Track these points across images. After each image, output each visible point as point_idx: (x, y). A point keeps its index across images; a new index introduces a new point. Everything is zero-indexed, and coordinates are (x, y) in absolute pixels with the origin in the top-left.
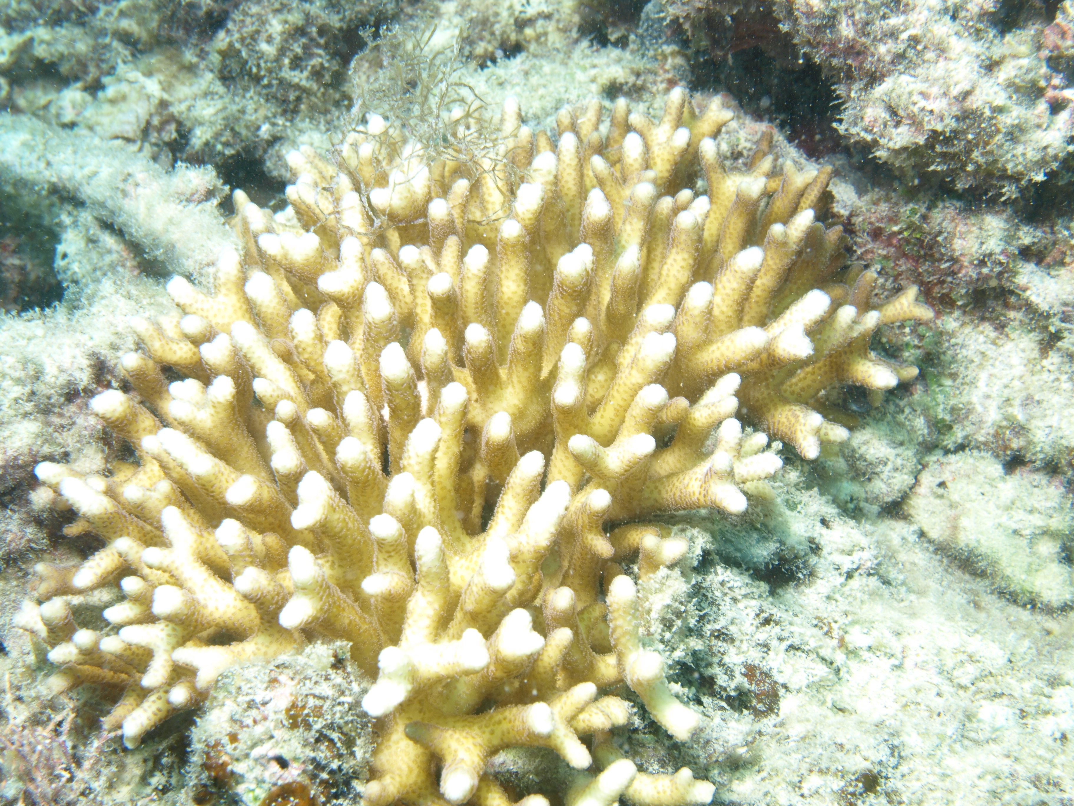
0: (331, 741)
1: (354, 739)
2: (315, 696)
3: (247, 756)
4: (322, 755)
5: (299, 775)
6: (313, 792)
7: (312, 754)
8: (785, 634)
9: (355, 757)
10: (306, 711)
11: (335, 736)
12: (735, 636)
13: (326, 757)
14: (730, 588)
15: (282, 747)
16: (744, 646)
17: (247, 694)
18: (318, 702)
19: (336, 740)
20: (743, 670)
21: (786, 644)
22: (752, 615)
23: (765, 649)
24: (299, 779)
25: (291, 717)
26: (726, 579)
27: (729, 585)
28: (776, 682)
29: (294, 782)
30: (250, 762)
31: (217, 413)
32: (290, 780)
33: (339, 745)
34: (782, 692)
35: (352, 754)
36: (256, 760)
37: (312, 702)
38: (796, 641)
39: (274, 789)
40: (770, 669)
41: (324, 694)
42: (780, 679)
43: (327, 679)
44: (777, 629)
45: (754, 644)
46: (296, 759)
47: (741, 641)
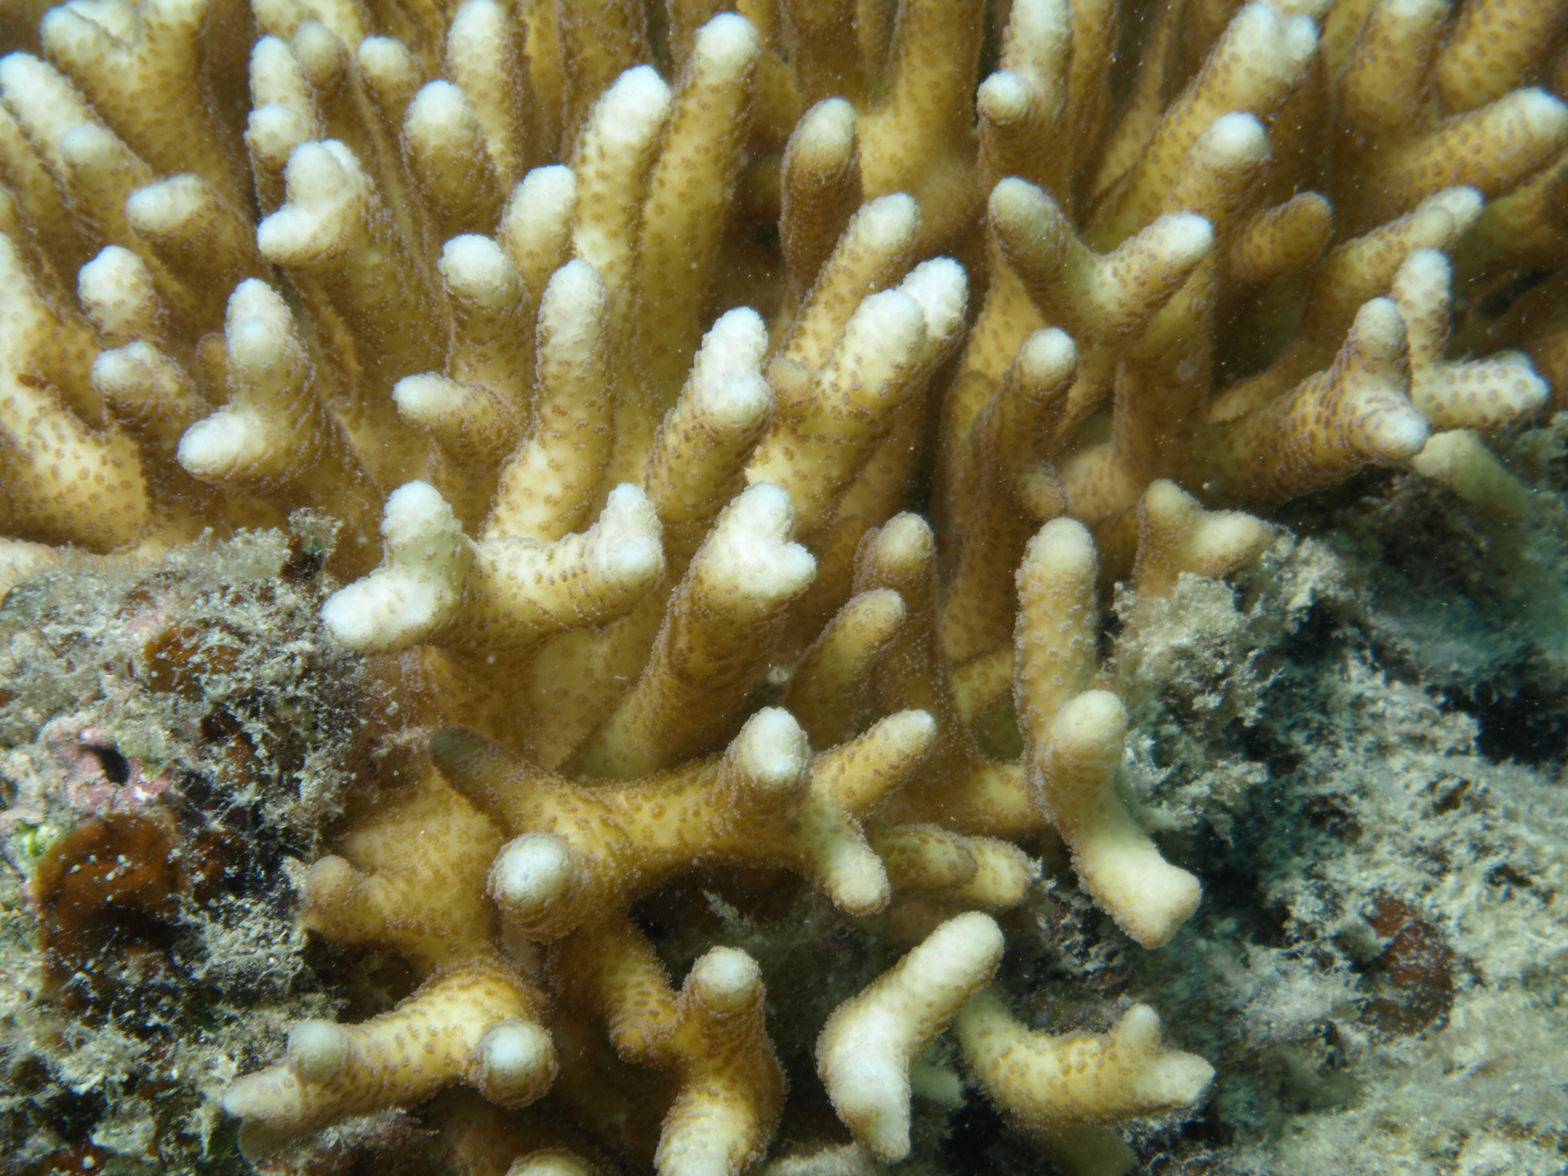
0: (246, 738)
1: (304, 748)
2: (227, 628)
3: (32, 735)
4: (217, 769)
5: (149, 803)
6: (176, 853)
7: (190, 763)
8: (1492, 838)
9: (298, 794)
10: (196, 659)
11: (256, 728)
12: (1362, 820)
13: (225, 772)
14: (1375, 717)
15: (120, 727)
16: (1383, 850)
17: (71, 621)
18: (228, 640)
19: (257, 738)
20: (1370, 909)
21: (1490, 862)
22: (1419, 785)
23: (1436, 866)
24: (148, 813)
25: (156, 664)
26: (1369, 694)
27: (1372, 709)
28: (1449, 952)
29: (134, 816)
30: (38, 751)
31: (156, 54)
32: (124, 808)
33: (262, 752)
34: (1462, 980)
35: (293, 786)
36: (51, 746)
37: (215, 638)
38: (1518, 859)
39: (84, 826)
40: (1441, 917)
41: (247, 626)
42: (1460, 945)
43: (267, 596)
44: (1473, 823)
45: (1407, 848)
46: (151, 762)
47: (1378, 837)
